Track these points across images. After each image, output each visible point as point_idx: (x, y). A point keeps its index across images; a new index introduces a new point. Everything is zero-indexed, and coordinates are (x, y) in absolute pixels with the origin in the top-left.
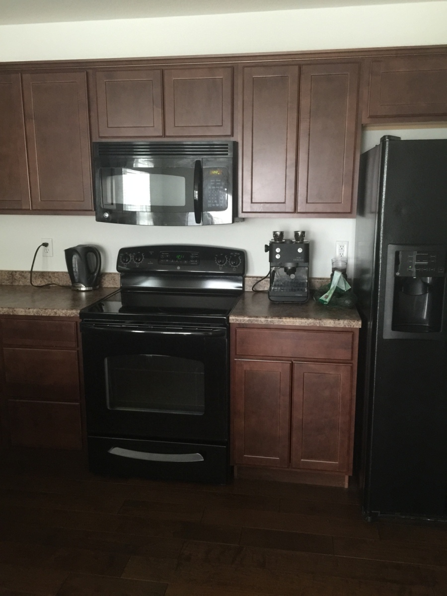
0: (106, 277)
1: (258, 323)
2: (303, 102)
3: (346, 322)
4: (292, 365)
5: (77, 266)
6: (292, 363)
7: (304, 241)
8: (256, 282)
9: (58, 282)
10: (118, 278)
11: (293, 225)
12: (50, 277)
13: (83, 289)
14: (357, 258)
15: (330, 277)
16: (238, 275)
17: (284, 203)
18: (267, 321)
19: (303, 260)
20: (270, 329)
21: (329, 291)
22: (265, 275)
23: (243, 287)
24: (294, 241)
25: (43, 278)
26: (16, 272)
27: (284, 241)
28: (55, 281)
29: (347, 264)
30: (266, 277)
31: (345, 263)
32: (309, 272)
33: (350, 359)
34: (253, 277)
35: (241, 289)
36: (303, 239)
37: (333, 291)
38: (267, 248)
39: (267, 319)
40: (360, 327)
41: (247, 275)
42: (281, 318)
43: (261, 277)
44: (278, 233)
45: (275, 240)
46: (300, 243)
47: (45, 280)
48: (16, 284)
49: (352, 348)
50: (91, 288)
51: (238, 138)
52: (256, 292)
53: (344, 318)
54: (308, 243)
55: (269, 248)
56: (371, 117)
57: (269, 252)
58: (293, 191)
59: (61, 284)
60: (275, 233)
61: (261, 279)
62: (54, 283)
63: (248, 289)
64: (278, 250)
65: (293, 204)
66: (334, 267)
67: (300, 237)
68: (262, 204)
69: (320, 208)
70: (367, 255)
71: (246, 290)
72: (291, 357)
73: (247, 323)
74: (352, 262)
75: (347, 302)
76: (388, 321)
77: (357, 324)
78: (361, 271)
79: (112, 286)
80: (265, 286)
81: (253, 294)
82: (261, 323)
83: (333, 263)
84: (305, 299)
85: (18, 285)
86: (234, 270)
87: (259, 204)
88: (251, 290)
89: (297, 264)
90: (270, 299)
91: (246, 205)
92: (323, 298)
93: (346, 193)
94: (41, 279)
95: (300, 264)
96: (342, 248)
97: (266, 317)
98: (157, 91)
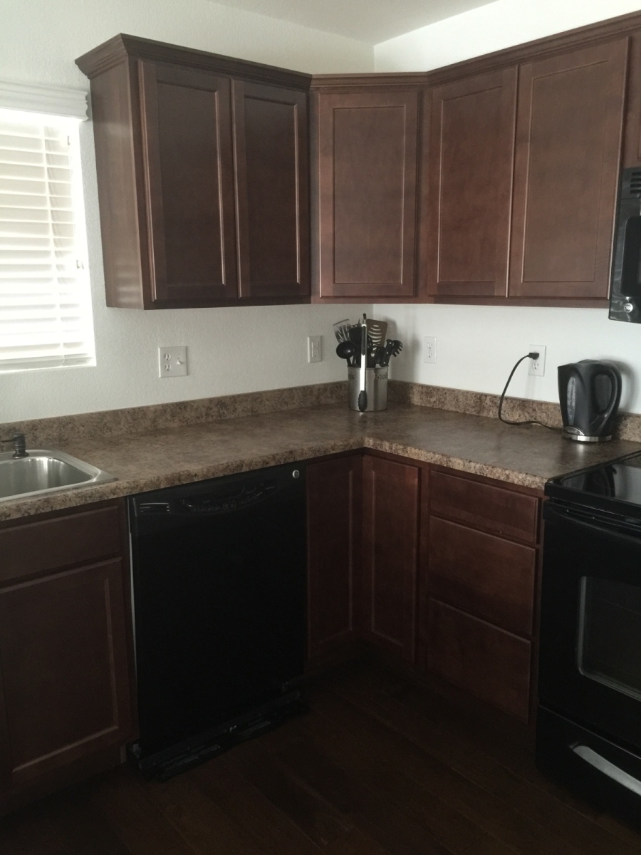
0: (628, 421)
5: (574, 397)
9: (546, 419)
12: (534, 410)
13: (582, 438)
25: (523, 410)
26: (486, 395)
28: (541, 418)
47: (527, 415)
48: (485, 414)
50: (596, 439)
62: (539, 420)
85: (486, 417)
94: (520, 412)
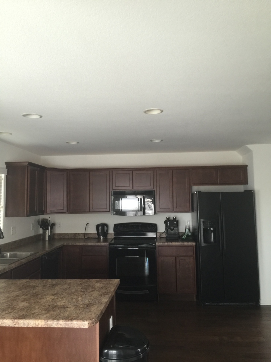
2: (174, 180)
3: (191, 243)
5: (101, 230)
6: (176, 257)
10: (113, 235)
11: (172, 215)
12: (89, 235)
13: (102, 238)
14: (193, 226)
15: (184, 232)
16: (155, 232)
17: (170, 208)
18: (168, 243)
19: (176, 226)
20: (169, 246)
22: (163, 232)
23: (157, 236)
24: (173, 220)
26: (77, 233)
27: (170, 220)
28: (91, 236)
30: (164, 232)
31: (189, 227)
32: (178, 230)
33: (193, 255)
34: (159, 233)
37: (186, 235)
45: (167, 220)
48: (76, 238)
49: (193, 251)
50: (105, 238)
51: (155, 189)
52: (161, 238)
53: (190, 242)
54: (177, 220)
55: (165, 222)
56: (193, 184)
58: (172, 205)
59: (93, 237)
60: (167, 218)
64: (168, 223)
65: (172, 208)
67: (175, 219)
68: (163, 209)
69: (181, 210)
70: (195, 224)
72: (175, 255)
74: (191, 227)
75: (191, 238)
76: (203, 241)
78: (194, 229)
79: (111, 237)
80: (164, 236)
82: (166, 244)
83: (185, 227)
84: (177, 238)
85: (77, 238)
86: (154, 230)
88: (159, 237)
89: (174, 227)
90: (166, 239)
91: (158, 209)
92: (183, 237)
93: (188, 205)
96: (188, 222)
98: (131, 176)
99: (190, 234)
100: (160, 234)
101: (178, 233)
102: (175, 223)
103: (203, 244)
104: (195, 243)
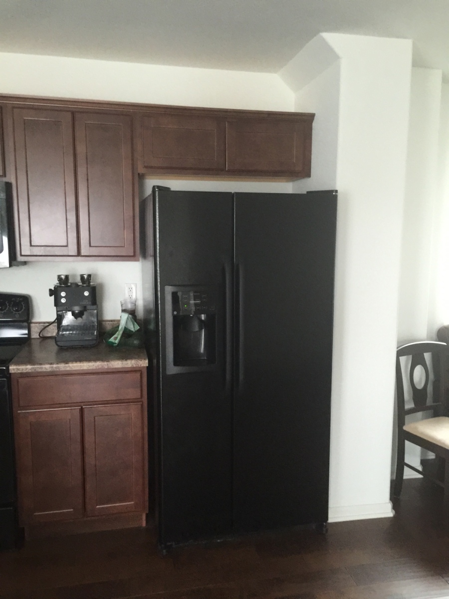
1: (42, 370)
2: (78, 148)
3: (133, 361)
4: (82, 410)
6: (82, 408)
7: (91, 284)
8: (43, 327)
11: (79, 268)
14: (144, 299)
16: (23, 321)
17: (67, 246)
18: (52, 367)
19: (90, 303)
20: (56, 375)
21: (117, 333)
23: (29, 334)
24: (81, 284)
27: (69, 284)
29: (135, 305)
30: (53, 322)
31: (134, 305)
32: (99, 314)
33: (140, 397)
34: (40, 323)
35: (26, 336)
36: (89, 282)
37: (121, 333)
38: (52, 292)
39: (52, 366)
40: (147, 365)
41: (34, 321)
42: (67, 364)
43: (48, 323)
44: (63, 277)
45: (60, 283)
46: (86, 286)
49: (141, 387)
51: (11, 178)
52: (44, 338)
53: (131, 358)
54: (95, 285)
55: (54, 292)
56: (146, 167)
57: (53, 296)
58: (75, 234)
60: (59, 277)
61: (48, 324)
63: (35, 335)
64: (63, 295)
65: (76, 247)
66: (124, 308)
67: (87, 280)
68: (42, 248)
69: (105, 251)
71: (32, 337)
72: (80, 402)
73: (30, 371)
74: (140, 304)
75: (136, 342)
76: (170, 356)
77: (144, 363)
80: (53, 331)
81: (39, 341)
82: (46, 370)
83: (122, 305)
84: (94, 342)
86: (17, 317)
87: (39, 248)
88: (38, 337)
89: (85, 307)
90: (57, 345)
91: (25, 248)
92: (112, 339)
95: (88, 307)
96: (130, 289)
97: (51, 364)
99: (134, 327)
100: (41, 326)
101: (100, 322)
102: (86, 294)
103: (172, 369)
104: (147, 361)
